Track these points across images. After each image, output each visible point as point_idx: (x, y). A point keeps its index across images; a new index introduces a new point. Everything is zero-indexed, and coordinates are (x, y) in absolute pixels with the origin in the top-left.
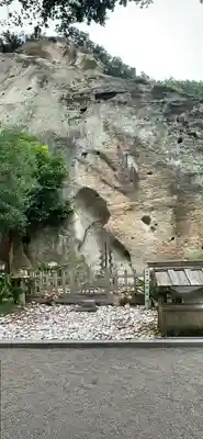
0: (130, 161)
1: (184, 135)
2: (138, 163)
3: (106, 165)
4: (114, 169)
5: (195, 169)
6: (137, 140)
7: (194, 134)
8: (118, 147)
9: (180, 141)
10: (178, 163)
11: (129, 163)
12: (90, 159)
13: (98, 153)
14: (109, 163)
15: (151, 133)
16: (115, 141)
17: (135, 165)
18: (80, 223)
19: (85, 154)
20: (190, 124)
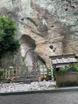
0: (44, 21)
1: (68, 7)
2: (47, 22)
3: (33, 24)
4: (37, 26)
5: (72, 23)
6: (46, 11)
7: (73, 7)
8: (38, 15)
9: (66, 10)
10: (64, 21)
11: (43, 22)
12: (25, 21)
13: (29, 19)
14: (34, 23)
15: (53, 7)
16: (36, 12)
17: (46, 23)
18: (23, 50)
19: (23, 19)
20: (72, 2)
